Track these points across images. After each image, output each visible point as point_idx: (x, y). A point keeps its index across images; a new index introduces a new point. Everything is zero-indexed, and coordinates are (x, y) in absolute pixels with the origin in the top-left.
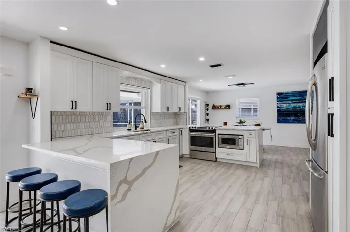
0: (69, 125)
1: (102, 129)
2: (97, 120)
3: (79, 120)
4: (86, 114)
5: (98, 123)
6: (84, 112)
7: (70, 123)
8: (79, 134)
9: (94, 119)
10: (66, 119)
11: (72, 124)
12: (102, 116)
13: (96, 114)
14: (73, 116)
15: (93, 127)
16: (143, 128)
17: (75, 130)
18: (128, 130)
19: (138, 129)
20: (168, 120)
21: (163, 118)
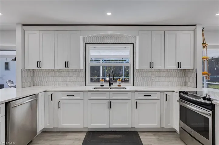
0: (50, 78)
1: (75, 83)
2: (71, 76)
3: (57, 75)
4: (62, 70)
5: (72, 78)
6: (61, 69)
7: (51, 77)
8: (57, 85)
9: (68, 74)
10: (48, 74)
11: (52, 77)
12: (75, 72)
13: (70, 71)
14: (53, 72)
15: (68, 81)
16: (120, 86)
17: (54, 82)
18: (101, 86)
19: (112, 86)
20: (167, 78)
21: (156, 76)
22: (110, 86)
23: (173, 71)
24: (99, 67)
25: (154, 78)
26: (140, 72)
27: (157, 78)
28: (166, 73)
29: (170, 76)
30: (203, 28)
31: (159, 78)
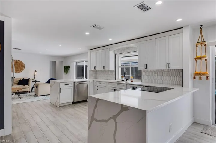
1: (111, 78)
5: (110, 75)
12: (111, 72)
18: (122, 80)
19: (127, 81)
20: (168, 77)
21: (158, 75)
22: (126, 81)
23: (174, 71)
24: (129, 68)
25: (156, 77)
26: (146, 72)
27: (159, 77)
28: (167, 72)
29: (171, 75)
30: (202, 26)
31: (161, 77)
